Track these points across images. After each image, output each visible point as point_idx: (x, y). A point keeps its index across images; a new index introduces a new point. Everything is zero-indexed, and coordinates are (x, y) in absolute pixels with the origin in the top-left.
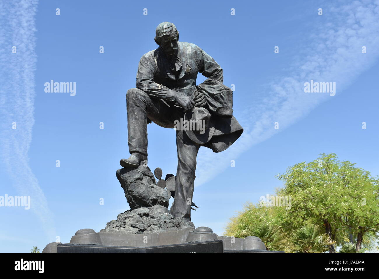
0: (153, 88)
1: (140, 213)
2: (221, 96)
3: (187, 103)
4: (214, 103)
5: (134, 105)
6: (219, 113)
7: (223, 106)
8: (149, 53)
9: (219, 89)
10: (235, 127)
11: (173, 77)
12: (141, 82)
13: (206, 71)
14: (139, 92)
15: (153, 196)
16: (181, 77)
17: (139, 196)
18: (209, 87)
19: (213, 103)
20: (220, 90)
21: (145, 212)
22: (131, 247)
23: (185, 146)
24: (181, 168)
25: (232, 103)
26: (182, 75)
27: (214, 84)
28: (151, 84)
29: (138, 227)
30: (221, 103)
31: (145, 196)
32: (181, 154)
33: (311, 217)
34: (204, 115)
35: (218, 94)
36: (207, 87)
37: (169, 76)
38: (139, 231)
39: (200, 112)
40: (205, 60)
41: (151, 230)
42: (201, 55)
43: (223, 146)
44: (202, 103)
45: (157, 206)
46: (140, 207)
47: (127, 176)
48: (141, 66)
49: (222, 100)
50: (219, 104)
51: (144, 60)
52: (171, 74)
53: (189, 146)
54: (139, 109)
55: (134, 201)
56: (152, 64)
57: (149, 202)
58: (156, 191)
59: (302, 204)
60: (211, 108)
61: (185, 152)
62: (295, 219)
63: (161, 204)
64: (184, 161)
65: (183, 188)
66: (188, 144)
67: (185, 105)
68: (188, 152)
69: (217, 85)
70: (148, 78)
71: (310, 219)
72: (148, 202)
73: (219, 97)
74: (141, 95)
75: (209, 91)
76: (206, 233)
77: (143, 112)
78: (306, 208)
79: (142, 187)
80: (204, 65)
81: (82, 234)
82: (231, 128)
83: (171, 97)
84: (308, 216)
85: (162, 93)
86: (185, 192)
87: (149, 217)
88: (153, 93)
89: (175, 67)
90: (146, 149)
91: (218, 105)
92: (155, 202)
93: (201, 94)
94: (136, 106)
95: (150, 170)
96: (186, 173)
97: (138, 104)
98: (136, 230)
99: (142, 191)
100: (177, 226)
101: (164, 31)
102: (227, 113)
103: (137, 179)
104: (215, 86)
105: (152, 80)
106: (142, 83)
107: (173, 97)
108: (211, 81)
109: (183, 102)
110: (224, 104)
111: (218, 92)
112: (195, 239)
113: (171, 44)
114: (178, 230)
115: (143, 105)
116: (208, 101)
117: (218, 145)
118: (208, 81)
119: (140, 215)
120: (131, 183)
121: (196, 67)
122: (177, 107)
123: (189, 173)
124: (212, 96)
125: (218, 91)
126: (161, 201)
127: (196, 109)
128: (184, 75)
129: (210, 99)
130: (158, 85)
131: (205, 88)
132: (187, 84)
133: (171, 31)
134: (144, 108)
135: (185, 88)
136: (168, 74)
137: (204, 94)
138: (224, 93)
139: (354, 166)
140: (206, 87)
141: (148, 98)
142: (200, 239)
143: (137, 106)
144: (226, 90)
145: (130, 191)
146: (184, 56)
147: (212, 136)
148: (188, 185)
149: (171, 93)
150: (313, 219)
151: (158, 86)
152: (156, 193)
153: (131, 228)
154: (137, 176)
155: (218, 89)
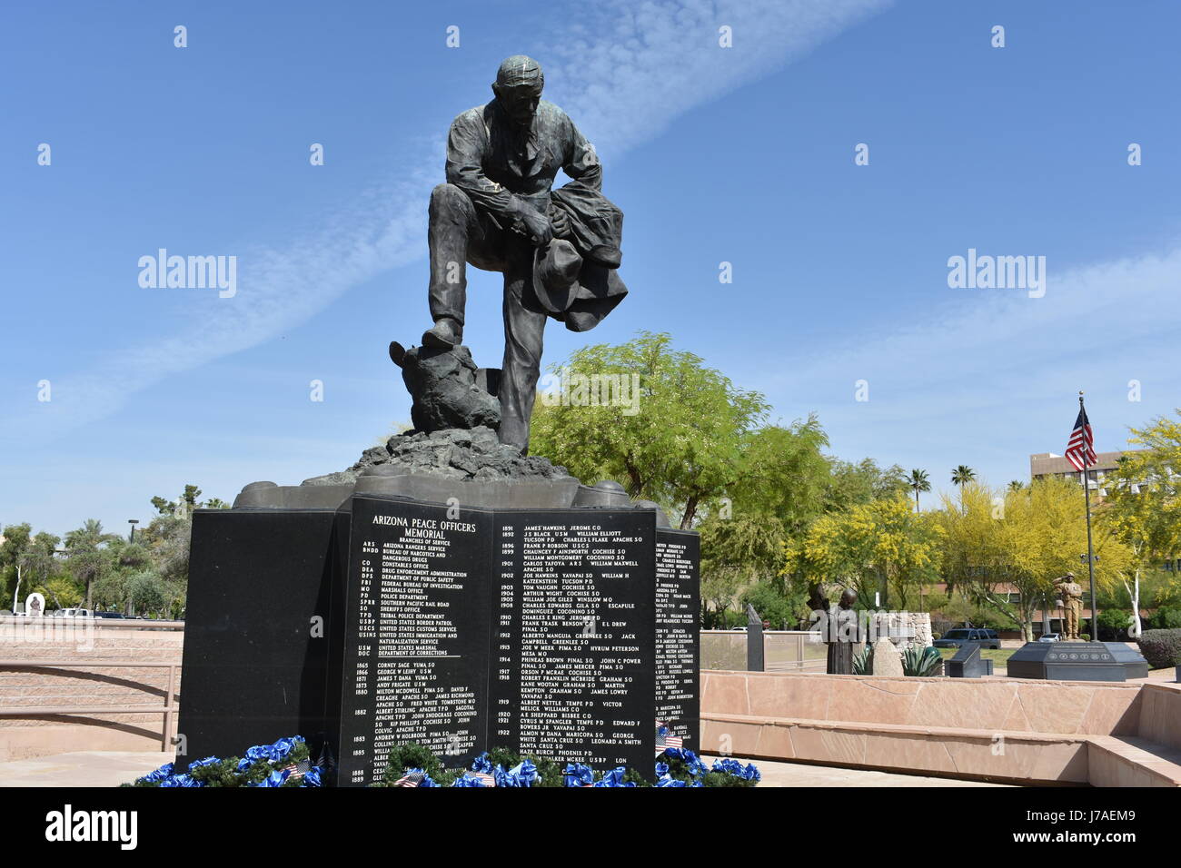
0: (484, 188)
1: (457, 440)
2: (603, 222)
3: (545, 228)
4: (586, 233)
5: (448, 221)
6: (596, 255)
7: (605, 242)
8: (474, 112)
9: (601, 208)
10: (616, 286)
11: (518, 171)
12: (461, 174)
13: (575, 165)
14: (460, 194)
15: (478, 408)
16: (533, 173)
17: (453, 405)
18: (579, 200)
19: (584, 233)
20: (603, 210)
21: (466, 439)
22: (471, 508)
23: (525, 313)
24: (515, 355)
25: (620, 238)
26: (537, 169)
27: (589, 195)
28: (481, 180)
29: (467, 468)
30: (601, 236)
31: (463, 407)
32: (516, 329)
33: (611, 458)
34: (573, 257)
35: (598, 217)
36: (575, 199)
37: (512, 167)
38: (468, 476)
39: (563, 248)
40: (577, 144)
41: (485, 476)
42: (571, 133)
43: (590, 319)
44: (563, 231)
45: (482, 428)
46: (449, 427)
47: (433, 364)
48: (459, 138)
49: (604, 232)
50: (596, 237)
51: (464, 125)
52: (514, 164)
53: (534, 315)
54: (456, 228)
55: (440, 415)
56: (480, 137)
57: (469, 419)
58: (482, 399)
59: (597, 431)
60: (582, 244)
61: (525, 325)
62: (577, 459)
63: (490, 425)
64: (523, 342)
65: (520, 397)
66: (531, 310)
67: (541, 232)
68: (531, 325)
69: (597, 199)
70: (475, 166)
71: (608, 463)
72: (467, 418)
73: (599, 224)
74: (461, 201)
75: (580, 209)
76: (617, 492)
77: (464, 236)
78: (600, 439)
79: (459, 388)
80: (573, 153)
81: (383, 475)
82: (608, 287)
83: (515, 213)
84: (604, 455)
85: (499, 201)
86: (522, 404)
87: (471, 449)
88: (482, 199)
89: (525, 151)
90: (463, 312)
91: (595, 240)
92: (479, 420)
93: (562, 212)
94: (453, 222)
95: (470, 356)
96: (525, 368)
97: (456, 220)
98: (462, 474)
99: (458, 398)
100: (543, 474)
101: (523, 76)
102: (611, 258)
103: (452, 373)
104: (593, 199)
105: (480, 172)
106: (463, 176)
107: (518, 213)
108: (584, 188)
109: (536, 225)
110: (608, 240)
111: (598, 215)
112: (597, 501)
113: (529, 104)
114: (547, 481)
115: (464, 222)
116: (575, 228)
117: (581, 318)
118: (576, 187)
119: (457, 443)
120: (440, 379)
121: (561, 156)
122: (517, 231)
123: (530, 368)
124: (585, 219)
125: (598, 211)
126: (491, 420)
127: (556, 242)
128: (540, 169)
129: (580, 225)
130: (493, 184)
131: (571, 201)
132: (541, 187)
133: (535, 79)
134: (464, 229)
135: (535, 195)
136: (510, 162)
137: (568, 213)
138: (609, 216)
139: (700, 364)
140: (573, 199)
141: (472, 208)
142: (609, 504)
143: (456, 224)
144: (614, 211)
145: (437, 395)
146: (542, 131)
147: (573, 300)
148: (526, 391)
149: (515, 202)
150: (616, 463)
151: (493, 187)
152: (482, 403)
153: (451, 469)
154: (453, 366)
155: (598, 208)
